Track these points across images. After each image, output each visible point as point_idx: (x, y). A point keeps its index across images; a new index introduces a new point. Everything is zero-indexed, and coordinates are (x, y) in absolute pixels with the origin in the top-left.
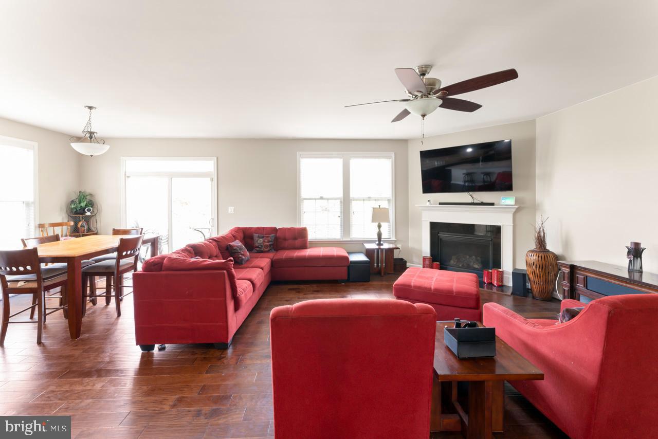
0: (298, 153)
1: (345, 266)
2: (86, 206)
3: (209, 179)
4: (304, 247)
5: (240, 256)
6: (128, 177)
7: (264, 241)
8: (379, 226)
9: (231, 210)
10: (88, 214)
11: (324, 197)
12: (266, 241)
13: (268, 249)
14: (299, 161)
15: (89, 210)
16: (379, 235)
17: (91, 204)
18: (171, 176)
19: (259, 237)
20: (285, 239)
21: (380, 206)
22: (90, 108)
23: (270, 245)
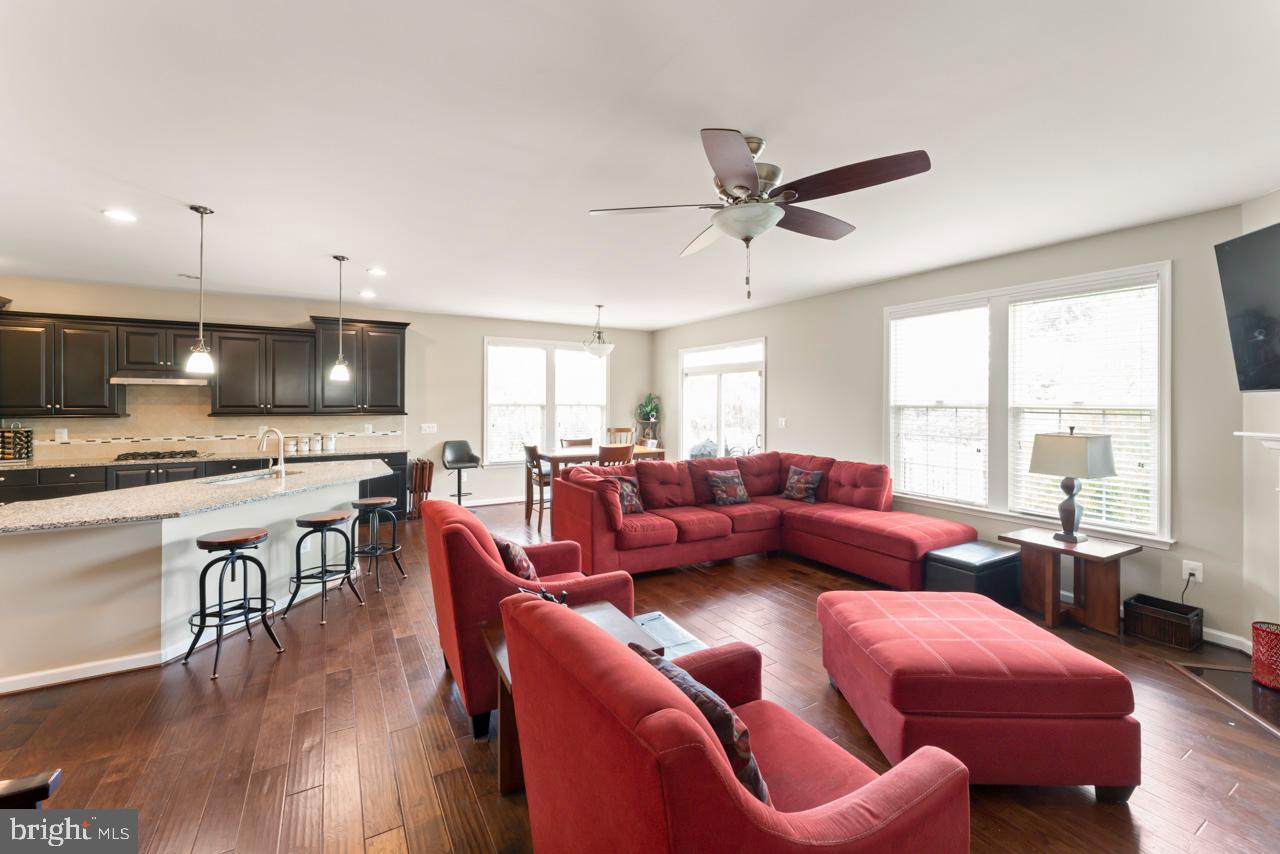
0: (887, 310)
1: (905, 560)
2: (652, 410)
3: (757, 373)
4: (871, 504)
5: (719, 492)
6: (687, 375)
7: (799, 481)
8: (1069, 487)
9: (782, 422)
10: (652, 420)
11: (946, 402)
12: (802, 480)
13: (802, 496)
14: (888, 326)
15: (653, 416)
16: (1068, 512)
17: (657, 409)
18: (721, 370)
19: (795, 473)
20: (840, 484)
21: (1072, 429)
22: (599, 306)
23: (807, 489)
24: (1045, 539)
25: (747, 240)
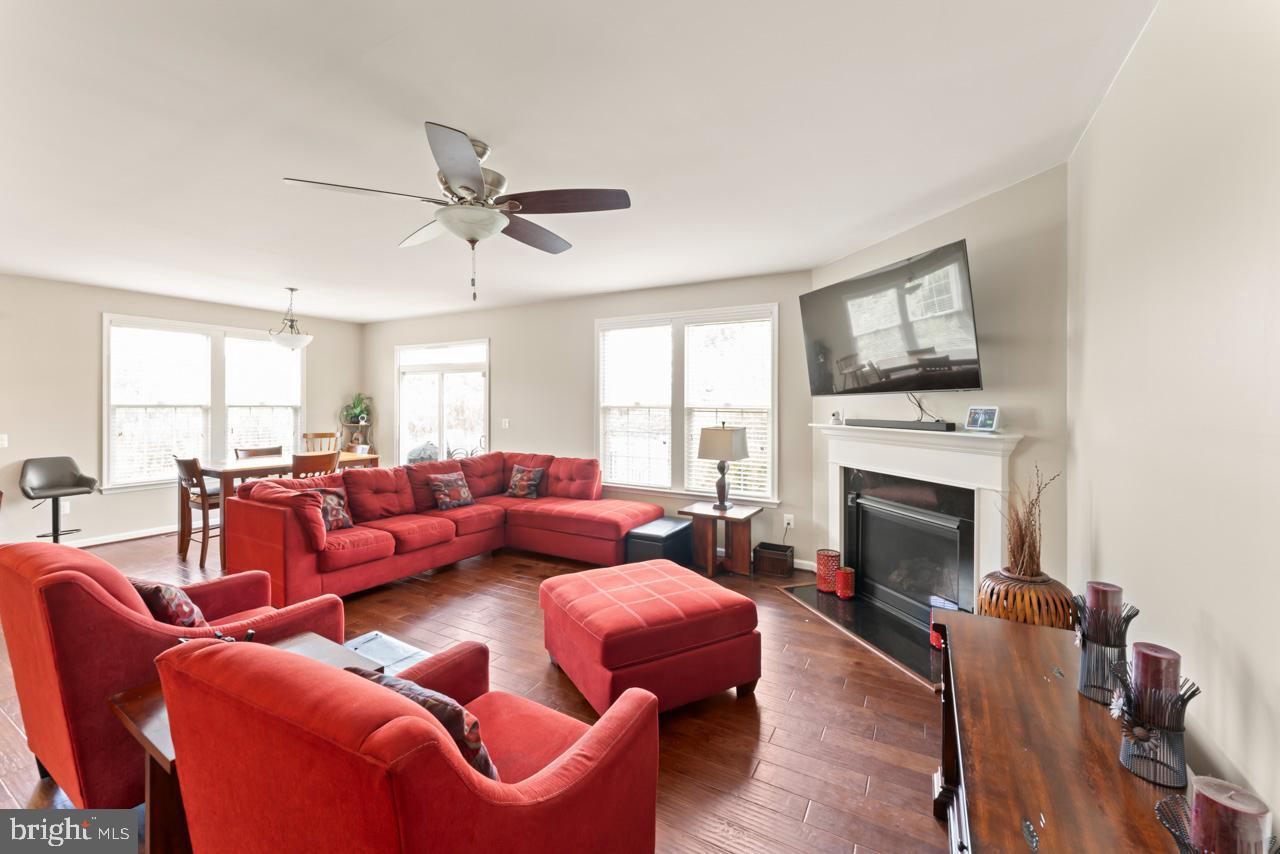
0: (597, 322)
1: (612, 540)
2: (362, 412)
3: (480, 374)
4: (584, 495)
5: (442, 496)
6: (404, 373)
7: (522, 479)
8: (722, 469)
9: (505, 423)
10: (362, 423)
11: (642, 403)
12: (525, 478)
13: (523, 493)
14: (598, 337)
15: (363, 418)
16: (722, 487)
17: (368, 411)
18: (443, 370)
19: (518, 471)
20: (558, 479)
21: (724, 423)
22: (292, 290)
23: (529, 486)
24: (706, 509)
25: (473, 242)
